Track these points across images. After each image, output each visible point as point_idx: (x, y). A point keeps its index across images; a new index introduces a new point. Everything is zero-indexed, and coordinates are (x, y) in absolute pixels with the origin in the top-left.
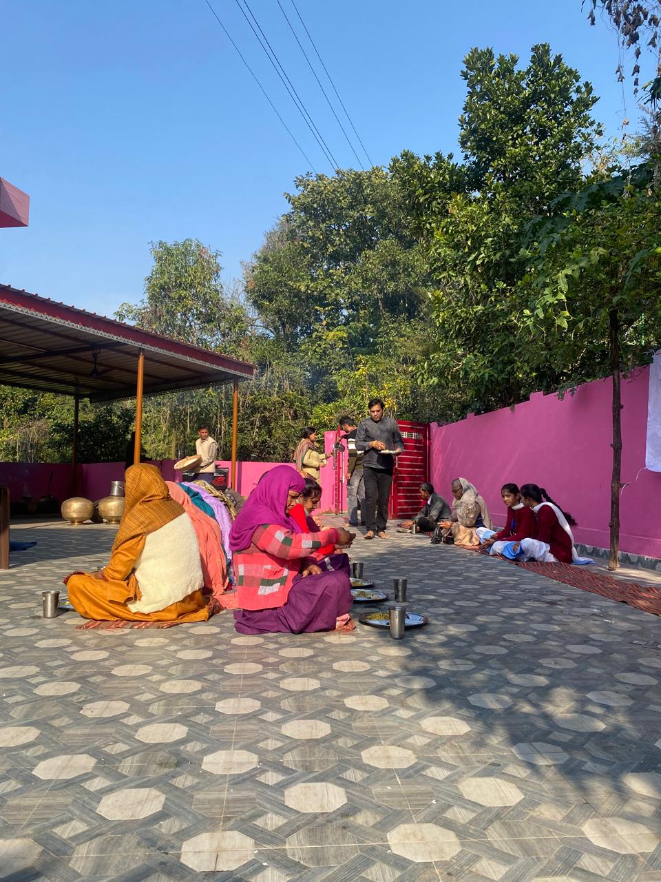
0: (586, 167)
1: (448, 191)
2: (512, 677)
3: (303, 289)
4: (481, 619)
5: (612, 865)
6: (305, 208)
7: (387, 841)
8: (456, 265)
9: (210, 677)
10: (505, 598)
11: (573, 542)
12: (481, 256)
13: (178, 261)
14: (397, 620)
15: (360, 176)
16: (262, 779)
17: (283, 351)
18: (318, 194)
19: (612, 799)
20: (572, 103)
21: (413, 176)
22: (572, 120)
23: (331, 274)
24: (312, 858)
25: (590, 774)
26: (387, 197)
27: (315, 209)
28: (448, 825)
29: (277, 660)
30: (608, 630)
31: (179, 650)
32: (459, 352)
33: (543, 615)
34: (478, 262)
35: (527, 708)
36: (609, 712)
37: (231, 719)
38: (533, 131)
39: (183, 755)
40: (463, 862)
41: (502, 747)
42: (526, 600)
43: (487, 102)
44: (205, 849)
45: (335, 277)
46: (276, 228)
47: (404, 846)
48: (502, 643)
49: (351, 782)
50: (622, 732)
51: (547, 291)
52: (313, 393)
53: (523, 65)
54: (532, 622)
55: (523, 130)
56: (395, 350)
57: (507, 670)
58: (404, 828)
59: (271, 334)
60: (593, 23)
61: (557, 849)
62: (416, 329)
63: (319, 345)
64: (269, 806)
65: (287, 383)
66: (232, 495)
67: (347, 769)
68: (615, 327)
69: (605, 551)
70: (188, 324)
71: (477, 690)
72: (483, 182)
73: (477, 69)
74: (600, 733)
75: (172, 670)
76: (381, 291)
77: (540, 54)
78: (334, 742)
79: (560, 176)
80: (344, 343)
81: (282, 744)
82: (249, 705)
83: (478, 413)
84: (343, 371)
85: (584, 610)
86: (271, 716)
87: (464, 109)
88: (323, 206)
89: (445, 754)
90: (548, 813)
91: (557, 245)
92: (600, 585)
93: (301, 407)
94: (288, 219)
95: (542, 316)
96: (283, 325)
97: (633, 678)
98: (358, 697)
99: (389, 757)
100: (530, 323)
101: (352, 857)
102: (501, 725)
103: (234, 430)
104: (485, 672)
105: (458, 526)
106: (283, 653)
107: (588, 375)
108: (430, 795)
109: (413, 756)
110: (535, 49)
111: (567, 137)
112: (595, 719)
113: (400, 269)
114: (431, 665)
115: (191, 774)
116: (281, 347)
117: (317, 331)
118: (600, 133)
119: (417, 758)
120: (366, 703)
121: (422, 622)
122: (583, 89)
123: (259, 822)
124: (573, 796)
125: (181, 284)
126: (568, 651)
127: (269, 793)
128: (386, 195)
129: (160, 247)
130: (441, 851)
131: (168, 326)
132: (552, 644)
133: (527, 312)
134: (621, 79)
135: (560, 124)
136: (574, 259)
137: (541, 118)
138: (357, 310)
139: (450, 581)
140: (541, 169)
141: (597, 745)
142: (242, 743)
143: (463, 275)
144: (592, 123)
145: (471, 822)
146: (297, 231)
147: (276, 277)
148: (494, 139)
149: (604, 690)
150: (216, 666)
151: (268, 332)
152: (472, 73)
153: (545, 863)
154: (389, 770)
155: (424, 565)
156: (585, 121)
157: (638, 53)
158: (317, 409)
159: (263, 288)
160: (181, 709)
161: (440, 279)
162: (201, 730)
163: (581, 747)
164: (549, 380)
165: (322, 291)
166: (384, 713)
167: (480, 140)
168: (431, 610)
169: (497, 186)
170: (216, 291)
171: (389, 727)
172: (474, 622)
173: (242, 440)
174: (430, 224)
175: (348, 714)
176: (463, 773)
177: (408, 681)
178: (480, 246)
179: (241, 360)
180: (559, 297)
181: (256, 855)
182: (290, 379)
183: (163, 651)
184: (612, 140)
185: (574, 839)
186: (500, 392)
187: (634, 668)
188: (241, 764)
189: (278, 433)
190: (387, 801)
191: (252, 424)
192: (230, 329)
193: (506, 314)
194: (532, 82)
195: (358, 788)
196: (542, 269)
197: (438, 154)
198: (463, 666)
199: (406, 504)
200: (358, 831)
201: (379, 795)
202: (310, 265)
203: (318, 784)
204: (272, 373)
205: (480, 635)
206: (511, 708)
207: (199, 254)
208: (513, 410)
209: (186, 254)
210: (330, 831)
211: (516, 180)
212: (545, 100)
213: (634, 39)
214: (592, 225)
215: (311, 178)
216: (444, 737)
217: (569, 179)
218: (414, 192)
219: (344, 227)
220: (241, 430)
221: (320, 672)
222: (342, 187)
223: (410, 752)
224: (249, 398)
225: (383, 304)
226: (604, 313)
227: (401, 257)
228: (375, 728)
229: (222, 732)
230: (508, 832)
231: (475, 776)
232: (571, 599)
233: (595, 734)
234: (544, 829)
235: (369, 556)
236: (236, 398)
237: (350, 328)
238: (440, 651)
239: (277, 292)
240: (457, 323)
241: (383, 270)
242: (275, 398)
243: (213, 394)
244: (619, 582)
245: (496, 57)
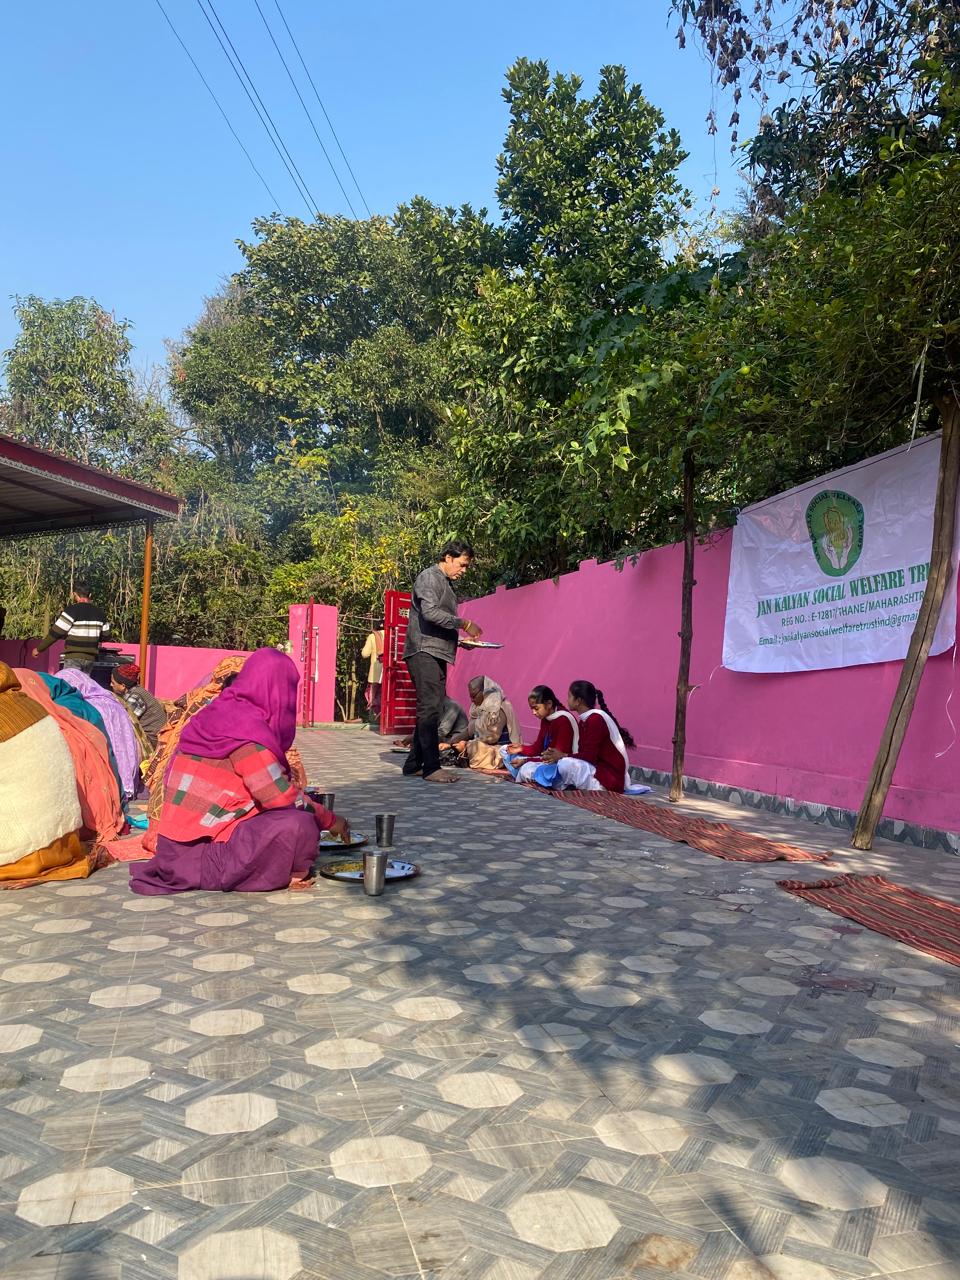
0: (669, 249)
1: (478, 263)
2: (527, 942)
3: (262, 388)
4: (494, 866)
5: (625, 1171)
6: (268, 266)
7: (330, 1163)
8: (486, 371)
9: (85, 958)
10: (530, 838)
11: (628, 765)
12: (521, 362)
13: (60, 330)
14: (375, 870)
15: (353, 227)
16: (153, 1094)
17: (228, 480)
18: (289, 246)
19: (637, 1089)
20: (652, 156)
21: (429, 235)
22: (652, 181)
23: (307, 369)
24: (219, 1194)
25: (612, 1059)
26: (392, 262)
27: (284, 270)
28: (417, 1136)
29: (192, 930)
30: (659, 877)
31: (37, 921)
32: (487, 497)
33: (576, 860)
34: (517, 370)
35: (542, 982)
36: (646, 981)
37: (114, 1013)
38: (599, 189)
39: (32, 1069)
40: (432, 1182)
41: (502, 1032)
42: (558, 840)
43: (537, 140)
44: (55, 1195)
45: (312, 374)
46: (222, 294)
47: (353, 1168)
48: (519, 897)
49: (285, 1090)
50: (660, 1005)
51: (603, 417)
52: (276, 548)
53: (589, 92)
54: (562, 868)
55: (585, 187)
56: (399, 490)
57: (520, 933)
58: (357, 1145)
59: (211, 454)
60: (682, 45)
61: (558, 1155)
62: (430, 461)
63: (286, 475)
64: (160, 1130)
65: (232, 530)
66: (141, 696)
67: (281, 1073)
68: (692, 472)
69: (667, 776)
70: (74, 430)
71: (477, 961)
72: (528, 255)
73: (525, 89)
74: (632, 1007)
75: (25, 950)
76: (379, 400)
77: (613, 80)
78: (267, 1039)
79: (633, 258)
80: (324, 474)
81: (188, 1045)
82: (143, 993)
83: (511, 585)
84: (320, 515)
85: (631, 853)
86: (175, 1008)
87: (506, 145)
88: (296, 267)
89: (424, 1046)
90: (552, 1111)
91: (619, 353)
92: (654, 820)
93: (254, 567)
94: (242, 281)
95: (594, 452)
96: (230, 442)
97: (683, 938)
98: (307, 976)
99: (344, 1054)
100: (578, 460)
101: (277, 1189)
102: (505, 1004)
103: (145, 597)
104: (490, 936)
105: (477, 743)
106: (202, 920)
107: (658, 540)
108: (397, 1099)
109: (379, 1051)
110: (606, 71)
111: (644, 204)
112: (628, 991)
113: (409, 370)
114: (417, 930)
115: (42, 1095)
116: (226, 475)
117: (282, 453)
118: (688, 204)
119: (384, 1053)
120: (320, 983)
121: (412, 872)
122: (669, 139)
123: (144, 1153)
124: (587, 1088)
125: (64, 365)
126: (604, 905)
127: (164, 1113)
128: (390, 259)
129: (30, 305)
130: (404, 1169)
131: (41, 430)
132: (584, 897)
133: (575, 445)
134: (713, 130)
135: (636, 184)
136: (640, 374)
137: (610, 172)
138: (345, 427)
139: (457, 817)
140: (607, 245)
141: (626, 1022)
142: (126, 1048)
143: (496, 386)
144: (678, 189)
145: (448, 1130)
146: (255, 300)
147: (220, 366)
148: (546, 194)
149: (645, 954)
150: (96, 941)
151: (205, 450)
152: (518, 95)
153: (540, 1175)
154: (341, 1071)
155: (425, 796)
156: (670, 184)
157: (737, 97)
158: (280, 572)
159: (199, 382)
160: (34, 1005)
161: (464, 389)
162: (65, 1032)
163: (604, 1026)
164: (606, 543)
165: (291, 394)
166: (344, 996)
167: (525, 194)
168: (426, 856)
169: (547, 263)
170: (123, 380)
171: (350, 1014)
172: (483, 871)
173: (159, 614)
174: (452, 308)
175: (291, 1000)
176: (446, 1068)
177: (383, 952)
178: (520, 347)
179: (159, 488)
180: (617, 427)
181: (134, 1197)
182: (239, 524)
183: (13, 923)
184: (705, 215)
185: (582, 1142)
186: (542, 558)
187: (685, 925)
188: (120, 1076)
189: (216, 604)
190: (335, 1112)
191: (176, 589)
192: (144, 443)
193: (550, 446)
194: (600, 119)
195: (295, 1098)
196: (598, 385)
197: (465, 207)
198: (461, 929)
199: (407, 712)
200: (288, 1152)
201: (324, 1104)
202: (274, 354)
203: (238, 1096)
204: (210, 512)
205: (491, 887)
206: (520, 981)
207: (96, 323)
208: (556, 583)
209: (74, 319)
210: (248, 1155)
211: (574, 256)
212: (617, 148)
213: (733, 75)
214: (667, 330)
215: (278, 222)
216: (425, 1022)
217: (644, 264)
218: (430, 259)
219: (327, 302)
220: (157, 599)
221: (256, 945)
222: (325, 239)
223: (376, 1046)
224: (172, 550)
225: (382, 420)
226: (676, 453)
227: (409, 353)
228: (328, 1015)
229: (96, 1032)
230: (497, 1139)
231: (462, 1071)
232: (616, 839)
233: (626, 1009)
234: (545, 1131)
235: (346, 786)
236: (148, 548)
237: (333, 452)
238: (433, 909)
239: (220, 391)
240: (486, 455)
241: (383, 370)
242: (213, 550)
243: (113, 540)
244: (681, 817)
245: (552, 76)
